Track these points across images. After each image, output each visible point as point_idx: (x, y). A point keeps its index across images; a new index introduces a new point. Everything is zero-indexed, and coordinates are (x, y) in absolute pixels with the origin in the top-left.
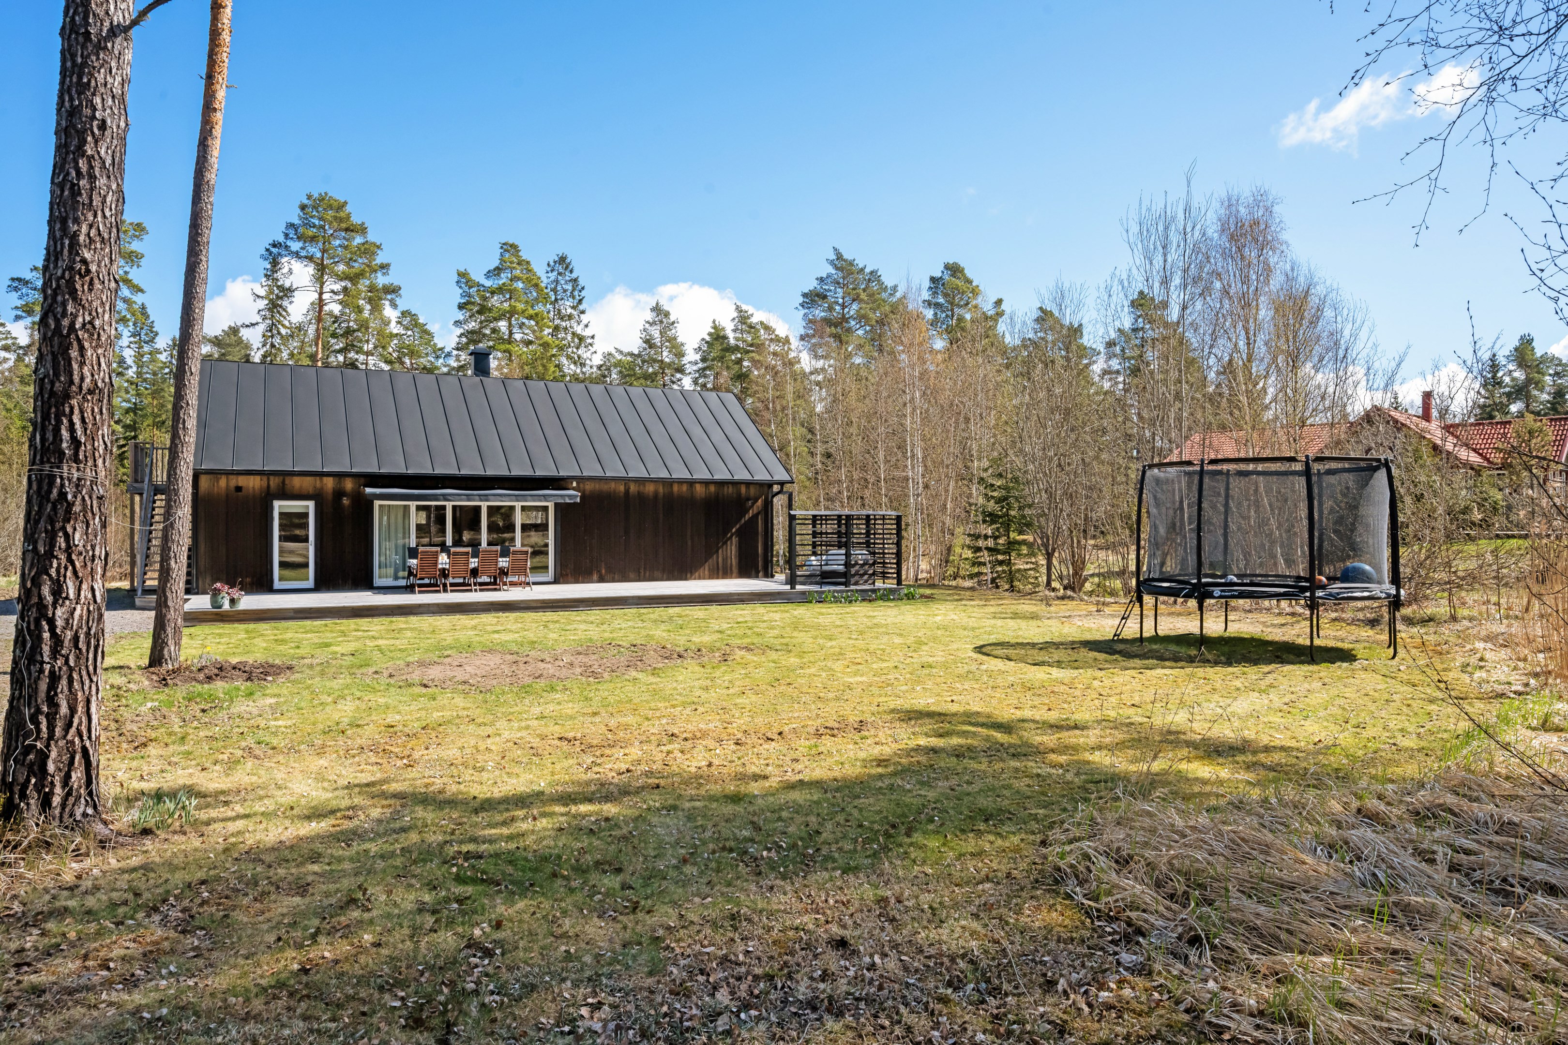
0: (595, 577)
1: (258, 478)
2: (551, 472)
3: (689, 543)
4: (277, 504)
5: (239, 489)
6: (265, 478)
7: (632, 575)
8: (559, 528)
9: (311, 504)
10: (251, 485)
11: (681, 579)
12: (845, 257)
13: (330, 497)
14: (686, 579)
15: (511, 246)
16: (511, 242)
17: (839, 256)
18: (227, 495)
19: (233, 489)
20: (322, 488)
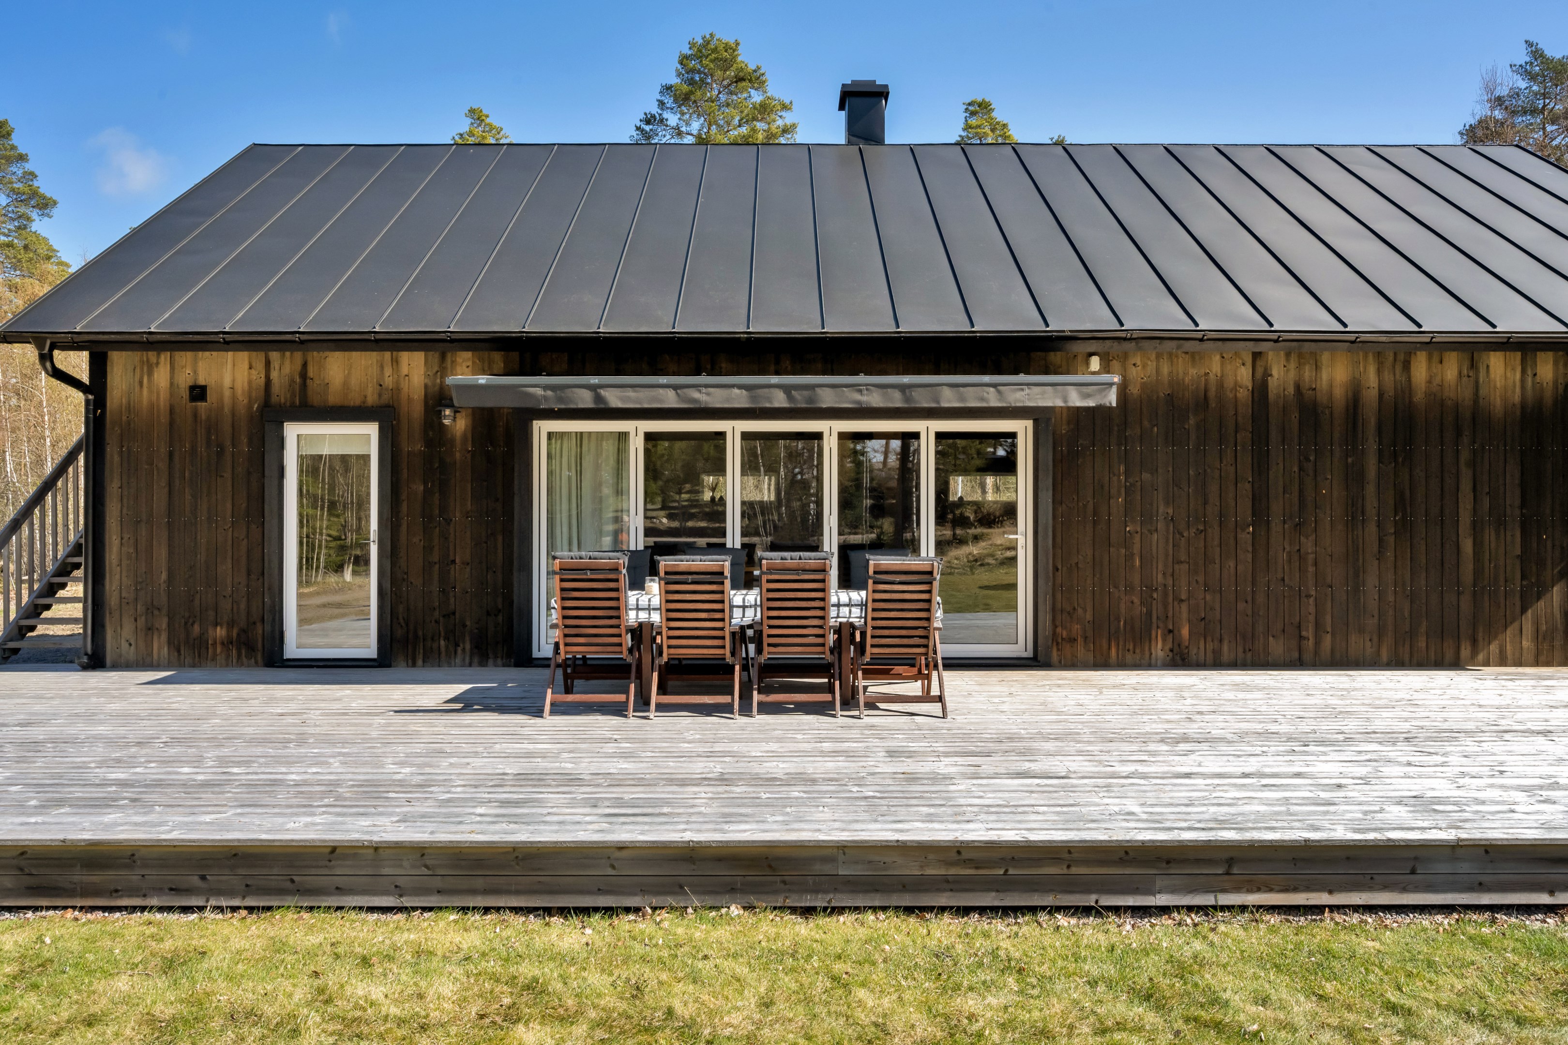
0: (1159, 649)
1: (243, 357)
2: (1028, 323)
3: (1467, 546)
4: (293, 431)
5: (198, 392)
6: (258, 358)
7: (1277, 647)
8: (1047, 497)
9: (371, 430)
10: (227, 382)
11: (1439, 664)
12: (1549, 53)
13: (417, 410)
14: (1456, 664)
15: (980, 105)
16: (979, 100)
17: (1537, 54)
18: (172, 410)
19: (185, 394)
20: (397, 390)
